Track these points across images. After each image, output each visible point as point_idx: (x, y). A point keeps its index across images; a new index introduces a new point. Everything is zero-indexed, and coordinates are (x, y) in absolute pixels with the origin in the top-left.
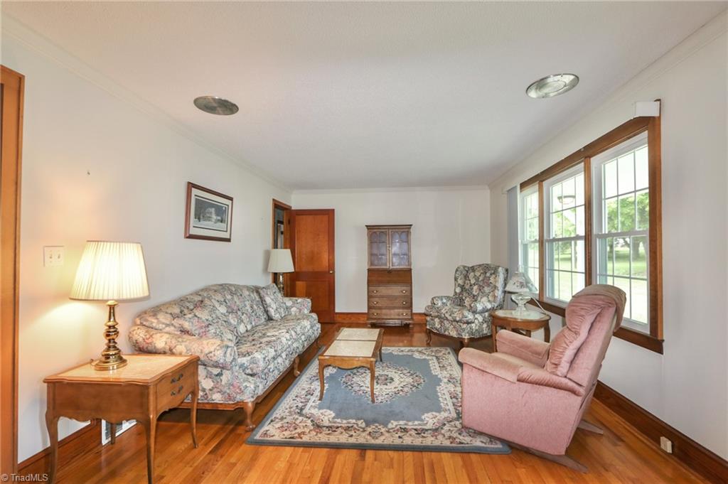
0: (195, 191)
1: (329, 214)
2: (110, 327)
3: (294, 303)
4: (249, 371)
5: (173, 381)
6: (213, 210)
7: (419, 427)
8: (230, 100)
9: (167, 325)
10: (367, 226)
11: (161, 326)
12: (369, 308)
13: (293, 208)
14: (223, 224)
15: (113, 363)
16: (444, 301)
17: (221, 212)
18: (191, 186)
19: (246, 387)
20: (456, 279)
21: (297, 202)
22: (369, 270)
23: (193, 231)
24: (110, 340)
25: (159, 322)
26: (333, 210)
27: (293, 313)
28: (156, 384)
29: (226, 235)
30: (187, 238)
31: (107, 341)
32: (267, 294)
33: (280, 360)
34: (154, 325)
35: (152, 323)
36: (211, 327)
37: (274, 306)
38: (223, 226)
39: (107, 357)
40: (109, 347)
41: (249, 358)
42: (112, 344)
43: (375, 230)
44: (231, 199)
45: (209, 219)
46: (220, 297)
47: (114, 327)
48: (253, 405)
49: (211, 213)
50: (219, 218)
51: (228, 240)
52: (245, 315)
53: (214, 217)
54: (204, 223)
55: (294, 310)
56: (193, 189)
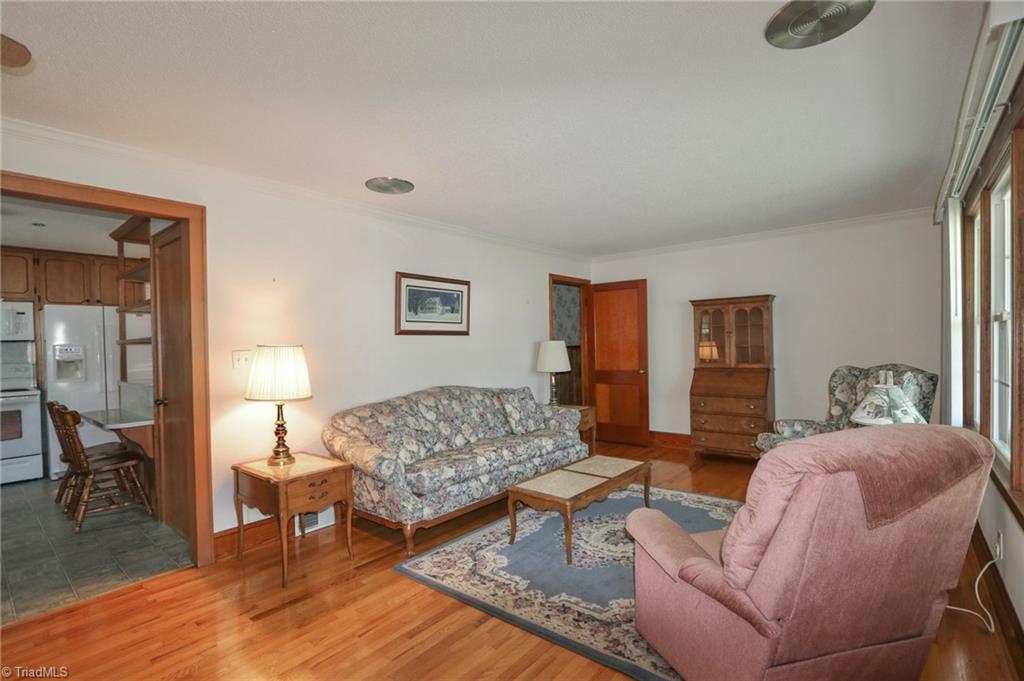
0: (405, 282)
1: (638, 287)
2: (279, 426)
3: (554, 414)
4: (415, 490)
5: (311, 485)
6: (437, 300)
7: (587, 612)
8: (400, 178)
9: (353, 429)
10: (691, 301)
11: (346, 429)
12: (693, 429)
13: (592, 283)
14: (456, 315)
15: (282, 460)
16: (798, 428)
17: (451, 301)
18: (400, 275)
19: (404, 507)
20: (832, 391)
21: (597, 272)
22: (695, 370)
23: (405, 326)
24: (279, 438)
25: (346, 425)
26: (645, 281)
27: (552, 428)
28: (287, 485)
29: (462, 328)
30: (399, 334)
31: (277, 439)
32: (508, 401)
33: (474, 484)
34: (341, 427)
35: (340, 425)
36: (389, 435)
37: (516, 416)
38: (455, 317)
39: (277, 453)
40: (279, 445)
41: (416, 475)
42: (281, 442)
43: (706, 308)
44: (467, 283)
45: (432, 309)
46: (431, 402)
47: (282, 426)
48: (411, 529)
49: (434, 303)
50: (448, 308)
51: (466, 333)
52: (466, 425)
53: (439, 307)
54: (422, 316)
55: (553, 422)
56: (403, 279)
